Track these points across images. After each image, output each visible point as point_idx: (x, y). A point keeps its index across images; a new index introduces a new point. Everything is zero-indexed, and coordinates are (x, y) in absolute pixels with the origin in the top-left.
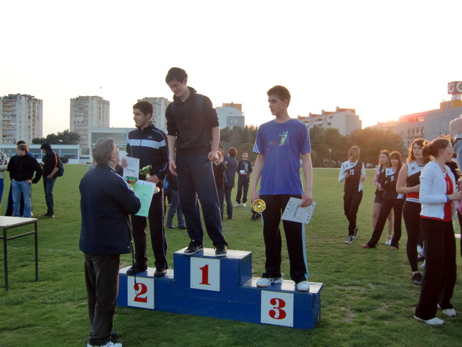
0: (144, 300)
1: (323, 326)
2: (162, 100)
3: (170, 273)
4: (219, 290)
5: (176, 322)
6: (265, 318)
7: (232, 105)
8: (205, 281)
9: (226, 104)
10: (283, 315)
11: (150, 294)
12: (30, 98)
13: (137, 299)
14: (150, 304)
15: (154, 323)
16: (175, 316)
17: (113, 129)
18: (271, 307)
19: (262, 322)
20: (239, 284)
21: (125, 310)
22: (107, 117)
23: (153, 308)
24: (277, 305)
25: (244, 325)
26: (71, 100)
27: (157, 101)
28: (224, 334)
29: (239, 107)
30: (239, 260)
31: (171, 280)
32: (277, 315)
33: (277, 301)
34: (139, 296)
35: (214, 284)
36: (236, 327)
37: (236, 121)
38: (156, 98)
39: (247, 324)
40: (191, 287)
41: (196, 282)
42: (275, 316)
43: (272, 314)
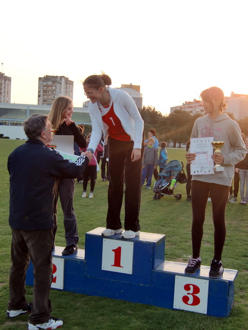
1: (237, 315)
2: (63, 79)
3: (81, 254)
4: (131, 273)
5: (86, 304)
6: (178, 304)
7: (131, 87)
8: (117, 263)
10: (196, 301)
11: (59, 274)
14: (59, 284)
15: (63, 305)
16: (85, 298)
17: (14, 104)
18: (185, 293)
19: (174, 307)
20: (153, 267)
22: (9, 93)
23: (62, 288)
24: (191, 291)
25: (156, 310)
27: (58, 79)
28: (137, 319)
29: (137, 88)
30: (154, 243)
31: (81, 261)
32: (191, 301)
33: (191, 287)
35: (127, 267)
36: (148, 311)
38: (57, 77)
39: (158, 308)
40: (103, 269)
41: (107, 264)
42: (188, 302)
43: (185, 299)
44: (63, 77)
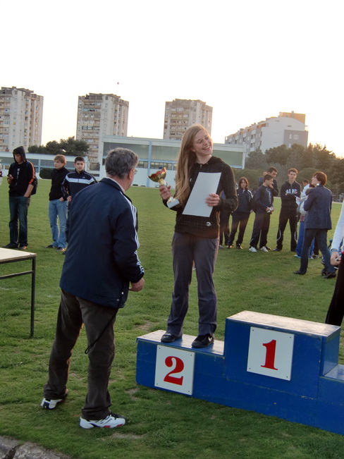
0: (179, 381)
2: (198, 104)
3: (218, 347)
4: (289, 379)
5: (223, 418)
7: (292, 115)
8: (270, 363)
9: (284, 113)
11: (188, 374)
12: (28, 93)
13: (168, 379)
14: (187, 388)
15: (191, 417)
16: (222, 410)
17: (132, 138)
20: (321, 373)
21: (151, 393)
22: (125, 123)
23: (190, 393)
25: (325, 435)
26: (80, 98)
27: (192, 105)
28: (296, 446)
29: (301, 118)
30: (323, 338)
31: (219, 357)
34: (171, 375)
35: (283, 369)
36: (312, 435)
37: (296, 137)
38: (190, 101)
39: (328, 433)
40: (248, 370)
41: (256, 363)
44: (199, 101)
